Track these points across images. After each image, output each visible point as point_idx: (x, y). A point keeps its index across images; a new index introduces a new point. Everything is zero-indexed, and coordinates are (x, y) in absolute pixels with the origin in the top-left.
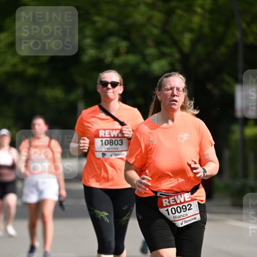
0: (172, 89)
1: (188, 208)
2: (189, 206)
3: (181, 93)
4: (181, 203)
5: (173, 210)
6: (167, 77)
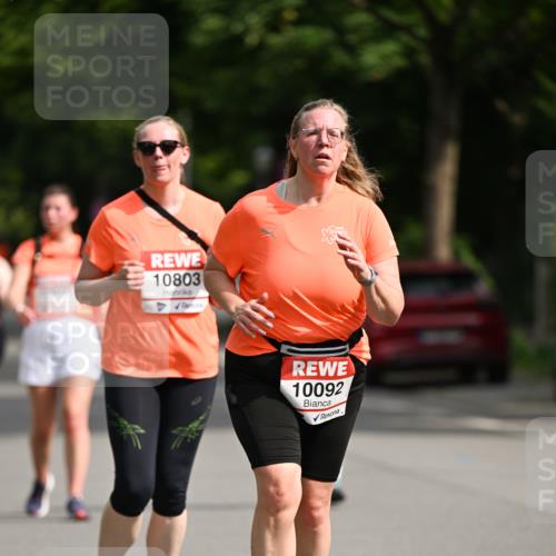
0: (317, 132)
1: (336, 389)
2: (340, 386)
4: (328, 377)
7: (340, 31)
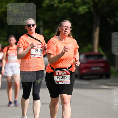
0: (66, 27)
1: (66, 77)
2: (66, 76)
3: (69, 29)
4: (63, 75)
5: (59, 77)
6: (64, 22)
7: (74, 4)
